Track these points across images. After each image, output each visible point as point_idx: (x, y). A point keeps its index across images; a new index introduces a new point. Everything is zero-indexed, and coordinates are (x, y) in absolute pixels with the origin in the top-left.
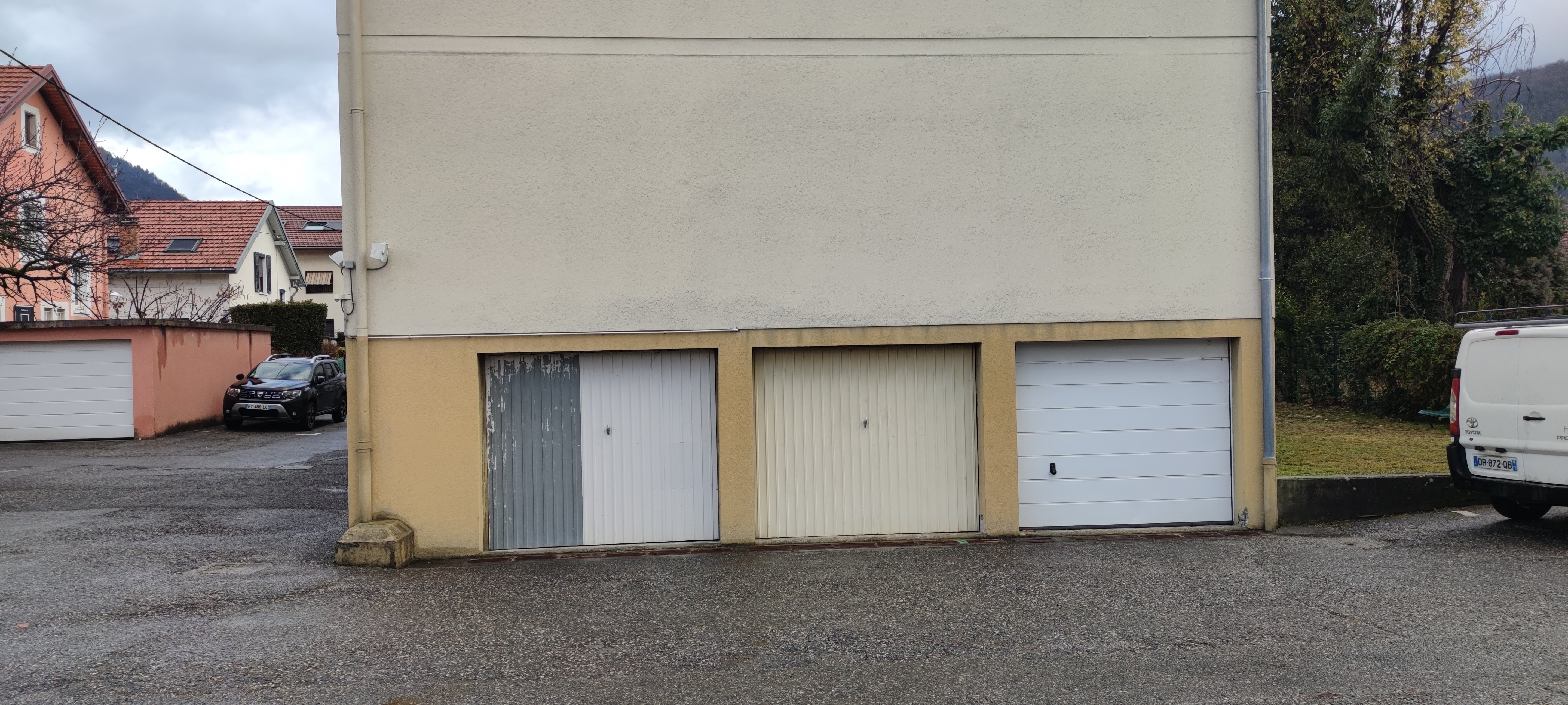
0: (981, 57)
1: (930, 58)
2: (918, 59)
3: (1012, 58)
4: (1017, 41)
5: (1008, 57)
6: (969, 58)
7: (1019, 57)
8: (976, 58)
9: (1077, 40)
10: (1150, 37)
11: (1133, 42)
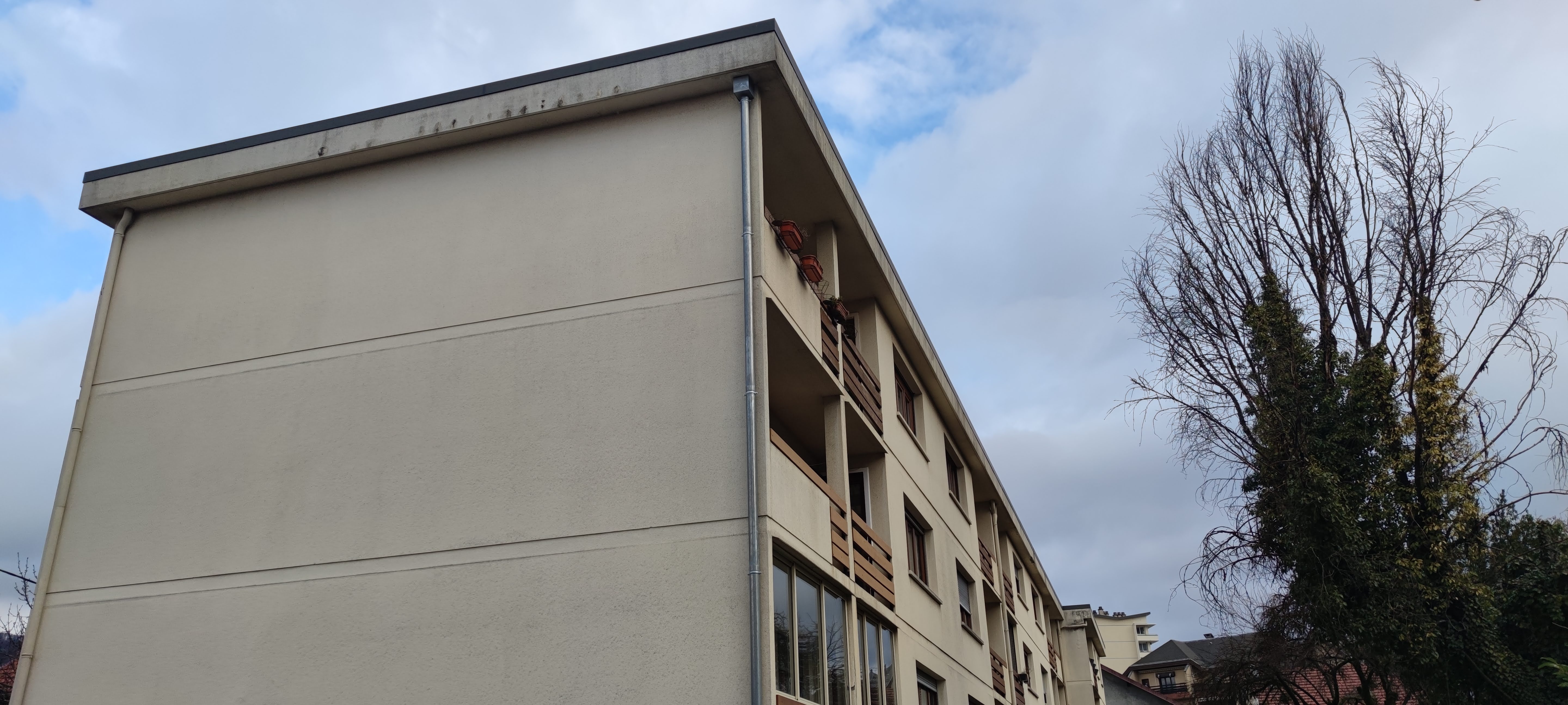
0: (499, 562)
1: (455, 568)
2: (444, 569)
3: (525, 560)
4: (530, 544)
5: (521, 560)
6: (488, 564)
7: (532, 559)
8: (494, 564)
9: (585, 537)
10: (651, 527)
11: (635, 534)
